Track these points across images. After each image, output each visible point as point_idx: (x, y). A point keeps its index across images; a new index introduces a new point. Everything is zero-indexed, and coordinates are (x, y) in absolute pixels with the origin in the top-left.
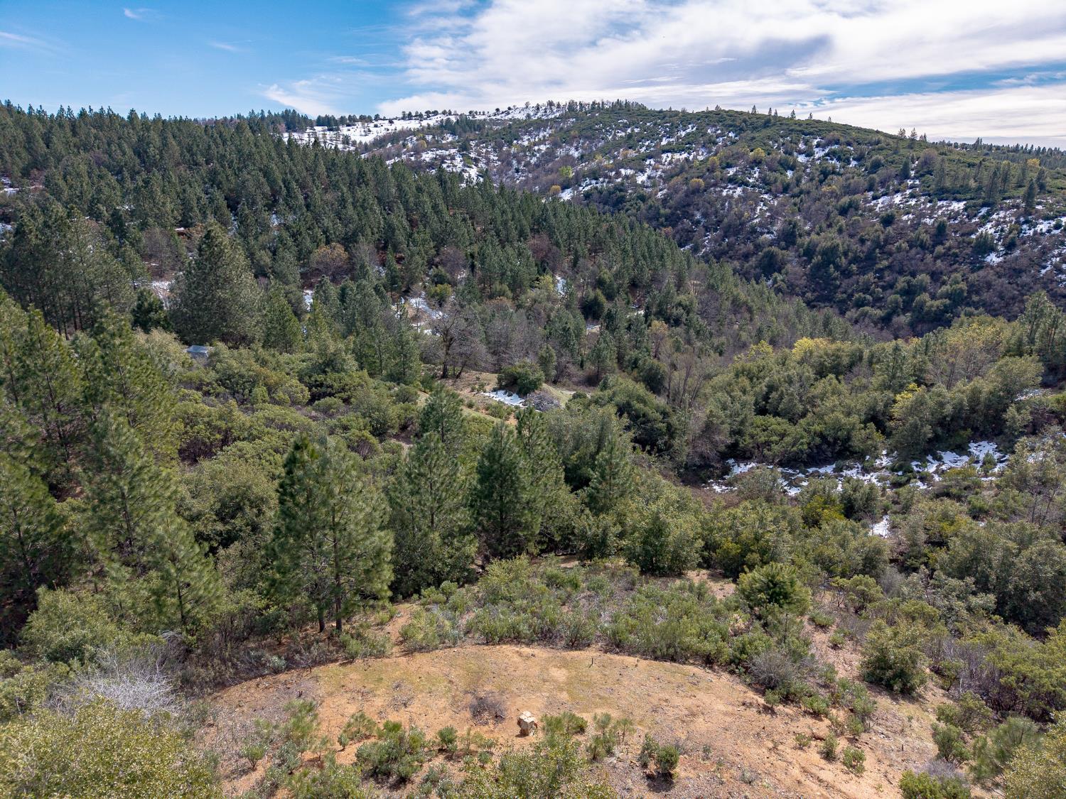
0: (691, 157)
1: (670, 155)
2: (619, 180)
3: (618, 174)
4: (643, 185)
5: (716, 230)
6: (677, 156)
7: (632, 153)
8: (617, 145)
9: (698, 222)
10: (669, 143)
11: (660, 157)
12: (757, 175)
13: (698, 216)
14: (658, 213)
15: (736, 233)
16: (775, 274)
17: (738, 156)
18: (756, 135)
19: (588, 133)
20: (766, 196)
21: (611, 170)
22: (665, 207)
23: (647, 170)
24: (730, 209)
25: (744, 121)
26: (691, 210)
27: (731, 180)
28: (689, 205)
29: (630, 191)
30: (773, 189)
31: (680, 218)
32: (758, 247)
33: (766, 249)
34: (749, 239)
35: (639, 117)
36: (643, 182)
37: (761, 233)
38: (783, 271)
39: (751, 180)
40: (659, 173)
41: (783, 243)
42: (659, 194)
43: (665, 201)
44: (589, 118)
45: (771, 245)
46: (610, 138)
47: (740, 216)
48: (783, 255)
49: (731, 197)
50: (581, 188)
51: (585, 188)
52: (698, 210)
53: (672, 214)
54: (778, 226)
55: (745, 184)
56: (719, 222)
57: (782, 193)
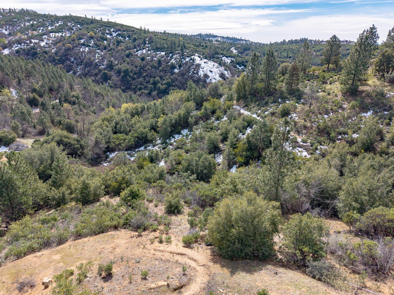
0: (63, 35)
1: (53, 34)
2: (32, 45)
3: (31, 42)
4: (44, 47)
5: (81, 65)
6: (57, 34)
7: (35, 33)
8: (27, 29)
9: (73, 62)
10: (52, 29)
11: (50, 35)
12: (93, 43)
13: (72, 60)
14: (55, 59)
15: (90, 66)
16: (109, 81)
17: (84, 35)
18: (89, 26)
19: (11, 23)
20: (98, 51)
21: (27, 40)
22: (56, 56)
23: (45, 40)
24: (85, 56)
25: (83, 21)
26: (69, 57)
27: (83, 44)
28: (67, 55)
29: (39, 50)
30: (100, 48)
31: (65, 61)
32: (100, 71)
33: (103, 72)
34: (95, 68)
35: (35, 17)
36: (44, 45)
37: (100, 66)
38: (111, 79)
39: (91, 45)
40: (51, 42)
41: (109, 69)
42: (53, 51)
43: (56, 53)
44: (9, 16)
45: (104, 70)
46: (22, 25)
47: (90, 59)
48: (110, 73)
49: (85, 51)
50: (13, 48)
51: (16, 48)
52: (72, 57)
53: (61, 59)
54: (105, 63)
55: (89, 46)
56: (82, 62)
57: (104, 50)
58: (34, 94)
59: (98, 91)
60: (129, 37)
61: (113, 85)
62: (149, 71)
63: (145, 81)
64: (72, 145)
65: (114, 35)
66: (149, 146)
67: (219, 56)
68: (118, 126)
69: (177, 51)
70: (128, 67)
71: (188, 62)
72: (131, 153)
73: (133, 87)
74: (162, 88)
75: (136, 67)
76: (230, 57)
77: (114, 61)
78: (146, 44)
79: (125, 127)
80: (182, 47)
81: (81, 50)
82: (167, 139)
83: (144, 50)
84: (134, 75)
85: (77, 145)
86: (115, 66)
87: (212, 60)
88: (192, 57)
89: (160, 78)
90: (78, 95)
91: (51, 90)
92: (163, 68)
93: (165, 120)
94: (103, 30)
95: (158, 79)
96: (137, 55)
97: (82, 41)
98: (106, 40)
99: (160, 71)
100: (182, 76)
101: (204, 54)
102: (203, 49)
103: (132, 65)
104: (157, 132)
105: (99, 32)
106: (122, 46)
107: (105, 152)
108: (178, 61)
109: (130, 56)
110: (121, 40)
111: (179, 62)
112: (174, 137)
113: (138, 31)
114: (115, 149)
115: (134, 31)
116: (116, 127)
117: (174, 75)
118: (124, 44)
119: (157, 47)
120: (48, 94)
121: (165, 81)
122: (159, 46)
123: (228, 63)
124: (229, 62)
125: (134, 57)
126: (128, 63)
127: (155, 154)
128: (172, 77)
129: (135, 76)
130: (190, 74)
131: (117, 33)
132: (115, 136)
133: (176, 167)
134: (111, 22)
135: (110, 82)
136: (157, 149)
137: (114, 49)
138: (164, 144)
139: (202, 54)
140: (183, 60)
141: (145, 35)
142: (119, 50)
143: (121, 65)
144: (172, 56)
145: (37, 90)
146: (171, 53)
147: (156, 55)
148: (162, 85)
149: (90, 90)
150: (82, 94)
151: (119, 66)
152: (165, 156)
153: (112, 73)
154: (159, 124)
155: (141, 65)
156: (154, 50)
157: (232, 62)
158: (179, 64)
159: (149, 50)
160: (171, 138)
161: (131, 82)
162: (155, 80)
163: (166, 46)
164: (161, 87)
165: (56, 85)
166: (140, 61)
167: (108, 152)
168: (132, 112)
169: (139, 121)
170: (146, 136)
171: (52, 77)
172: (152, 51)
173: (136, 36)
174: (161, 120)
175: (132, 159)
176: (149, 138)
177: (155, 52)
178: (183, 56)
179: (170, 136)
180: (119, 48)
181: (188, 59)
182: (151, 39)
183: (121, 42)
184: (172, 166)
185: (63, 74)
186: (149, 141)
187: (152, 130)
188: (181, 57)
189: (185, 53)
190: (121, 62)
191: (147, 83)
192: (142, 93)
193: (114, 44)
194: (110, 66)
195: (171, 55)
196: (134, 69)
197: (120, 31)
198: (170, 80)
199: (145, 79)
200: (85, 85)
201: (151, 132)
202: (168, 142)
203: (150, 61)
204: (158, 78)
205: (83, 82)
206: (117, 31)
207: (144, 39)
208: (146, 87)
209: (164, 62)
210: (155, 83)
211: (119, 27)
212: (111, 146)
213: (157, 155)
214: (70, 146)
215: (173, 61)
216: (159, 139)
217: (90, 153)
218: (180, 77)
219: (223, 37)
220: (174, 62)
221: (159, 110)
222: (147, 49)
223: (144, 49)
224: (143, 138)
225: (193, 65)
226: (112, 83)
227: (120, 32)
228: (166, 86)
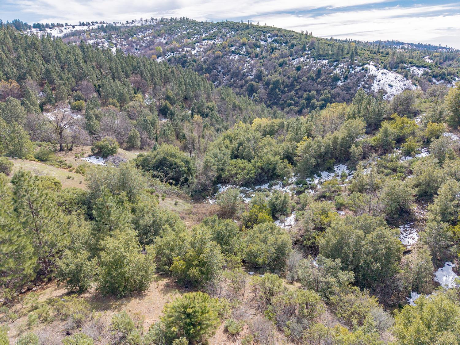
0: (216, 42)
1: (206, 41)
2: (184, 53)
3: (183, 50)
4: (195, 55)
5: (228, 75)
6: (209, 42)
7: (189, 41)
8: (183, 37)
9: (220, 71)
10: (206, 36)
11: (202, 42)
12: (244, 50)
13: (220, 69)
14: (202, 67)
15: (237, 76)
16: (254, 94)
17: (236, 41)
18: (243, 32)
19: (170, 32)
20: (248, 59)
21: (180, 48)
22: (205, 65)
23: (197, 48)
24: (234, 65)
25: (238, 26)
26: (216, 66)
27: (233, 52)
28: (215, 64)
29: (189, 58)
30: (251, 56)
31: (212, 70)
32: (246, 82)
33: (250, 83)
34: (242, 78)
35: (192, 25)
36: (195, 54)
37: (248, 76)
38: (257, 92)
39: (242, 52)
40: (202, 49)
41: (257, 80)
42: (202, 59)
43: (205, 62)
44: (170, 25)
45: (252, 81)
46: (180, 34)
47: (238, 68)
48: (257, 85)
49: (234, 60)
50: (166, 57)
51: (168, 57)
52: (220, 66)
53: (208, 68)
54: (254, 72)
55: (240, 54)
56: (229, 71)
57: (255, 58)
58: (167, 102)
59: (237, 103)
60: (286, 43)
61: (258, 99)
62: (303, 84)
63: (297, 96)
64: (178, 167)
65: (270, 40)
66: (276, 184)
67: (406, 65)
68: (241, 148)
69: (345, 58)
70: (279, 78)
71: (357, 72)
72: (248, 191)
73: (281, 102)
74: (318, 104)
75: (289, 78)
76: (422, 66)
77: (264, 71)
78: (305, 50)
79: (249, 150)
80: (352, 53)
81: (231, 58)
82: (307, 177)
83: (302, 58)
84: (284, 88)
85: (184, 168)
86: (264, 76)
87: (394, 71)
88: (365, 66)
89: (317, 93)
90: (213, 107)
91: (186, 98)
92: (323, 80)
93: (309, 147)
94: (258, 35)
95: (313, 94)
96: (292, 64)
97: (233, 48)
98: (259, 47)
99: (318, 84)
100: (347, 91)
101: (382, 63)
102: (382, 56)
103: (284, 76)
104: (292, 164)
105: (253, 38)
106: (277, 53)
107: (215, 183)
108: (344, 71)
109: (284, 64)
110: (276, 46)
111: (346, 72)
112: (319, 176)
113: (298, 35)
114: (229, 181)
115: (293, 36)
116: (237, 150)
117: (336, 89)
118: (279, 52)
119: (319, 55)
120: (182, 103)
121: (322, 97)
122: (321, 53)
123: (418, 75)
124: (420, 74)
125: (288, 67)
126: (280, 74)
127: (281, 200)
128: (332, 91)
129: (286, 89)
130: (359, 88)
131: (273, 39)
132: (233, 161)
133: (314, 235)
134: (269, 27)
135: (256, 95)
136: (288, 191)
137: (266, 57)
138: (301, 186)
139: (380, 62)
140: (351, 70)
141: (306, 40)
142: (273, 58)
143: (271, 75)
144: (337, 65)
145: (171, 97)
146: (335, 61)
147: (316, 63)
148: (318, 101)
149: (227, 102)
150: (218, 106)
151: (269, 76)
152: (299, 206)
153: (260, 85)
154: (298, 152)
155: (295, 75)
156: (314, 58)
157: (425, 74)
158: (345, 75)
159: (308, 58)
160: (315, 175)
161: (280, 96)
162: (310, 94)
163: (330, 52)
164: (316, 104)
165: (192, 94)
166: (295, 71)
167: (219, 183)
168: (265, 131)
169: (270, 144)
170: (275, 169)
171: (189, 84)
172: (312, 59)
173: (294, 42)
174: (302, 145)
175: (248, 201)
176: (279, 171)
177: (315, 60)
178: (351, 65)
179: (313, 173)
180: (273, 55)
181: (358, 69)
182: (312, 44)
183: (276, 49)
184: (307, 231)
185: (202, 82)
186: (278, 176)
187: (286, 160)
188: (350, 67)
189: (356, 61)
190: (272, 72)
191: (299, 98)
192: (291, 110)
193: (267, 52)
194: (259, 77)
195: (335, 63)
196: (286, 80)
197: (277, 36)
198: (329, 95)
199: (297, 94)
200: (222, 96)
201: (283, 162)
202: (308, 183)
203: (308, 71)
204: (314, 92)
205: (222, 92)
206: (273, 36)
207: (304, 45)
208: (297, 103)
209: (325, 73)
210: (309, 99)
211: (276, 32)
212: (223, 176)
213: (284, 203)
214: (175, 168)
215: (337, 71)
216: (295, 176)
217: (196, 181)
218: (344, 92)
219: (412, 44)
220: (339, 72)
221: (303, 129)
222: (306, 56)
223: (302, 56)
224: (269, 170)
225: (365, 76)
226: (257, 96)
227: (276, 38)
228: (323, 102)
